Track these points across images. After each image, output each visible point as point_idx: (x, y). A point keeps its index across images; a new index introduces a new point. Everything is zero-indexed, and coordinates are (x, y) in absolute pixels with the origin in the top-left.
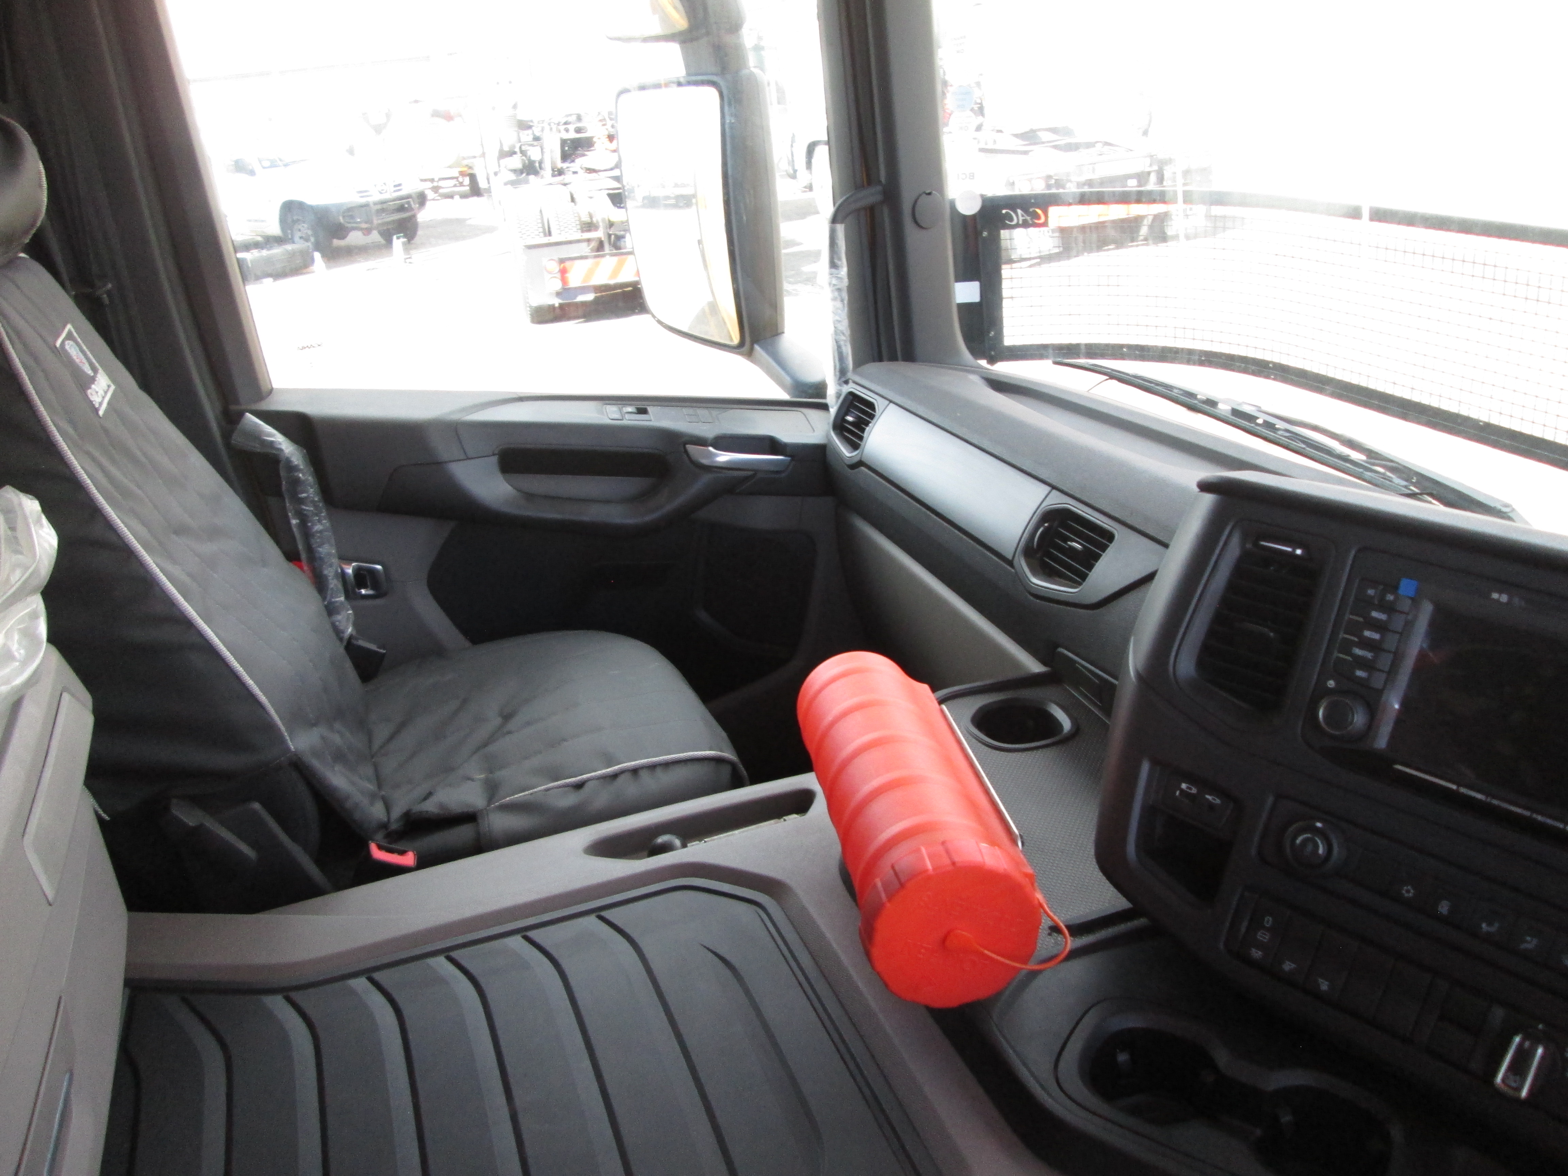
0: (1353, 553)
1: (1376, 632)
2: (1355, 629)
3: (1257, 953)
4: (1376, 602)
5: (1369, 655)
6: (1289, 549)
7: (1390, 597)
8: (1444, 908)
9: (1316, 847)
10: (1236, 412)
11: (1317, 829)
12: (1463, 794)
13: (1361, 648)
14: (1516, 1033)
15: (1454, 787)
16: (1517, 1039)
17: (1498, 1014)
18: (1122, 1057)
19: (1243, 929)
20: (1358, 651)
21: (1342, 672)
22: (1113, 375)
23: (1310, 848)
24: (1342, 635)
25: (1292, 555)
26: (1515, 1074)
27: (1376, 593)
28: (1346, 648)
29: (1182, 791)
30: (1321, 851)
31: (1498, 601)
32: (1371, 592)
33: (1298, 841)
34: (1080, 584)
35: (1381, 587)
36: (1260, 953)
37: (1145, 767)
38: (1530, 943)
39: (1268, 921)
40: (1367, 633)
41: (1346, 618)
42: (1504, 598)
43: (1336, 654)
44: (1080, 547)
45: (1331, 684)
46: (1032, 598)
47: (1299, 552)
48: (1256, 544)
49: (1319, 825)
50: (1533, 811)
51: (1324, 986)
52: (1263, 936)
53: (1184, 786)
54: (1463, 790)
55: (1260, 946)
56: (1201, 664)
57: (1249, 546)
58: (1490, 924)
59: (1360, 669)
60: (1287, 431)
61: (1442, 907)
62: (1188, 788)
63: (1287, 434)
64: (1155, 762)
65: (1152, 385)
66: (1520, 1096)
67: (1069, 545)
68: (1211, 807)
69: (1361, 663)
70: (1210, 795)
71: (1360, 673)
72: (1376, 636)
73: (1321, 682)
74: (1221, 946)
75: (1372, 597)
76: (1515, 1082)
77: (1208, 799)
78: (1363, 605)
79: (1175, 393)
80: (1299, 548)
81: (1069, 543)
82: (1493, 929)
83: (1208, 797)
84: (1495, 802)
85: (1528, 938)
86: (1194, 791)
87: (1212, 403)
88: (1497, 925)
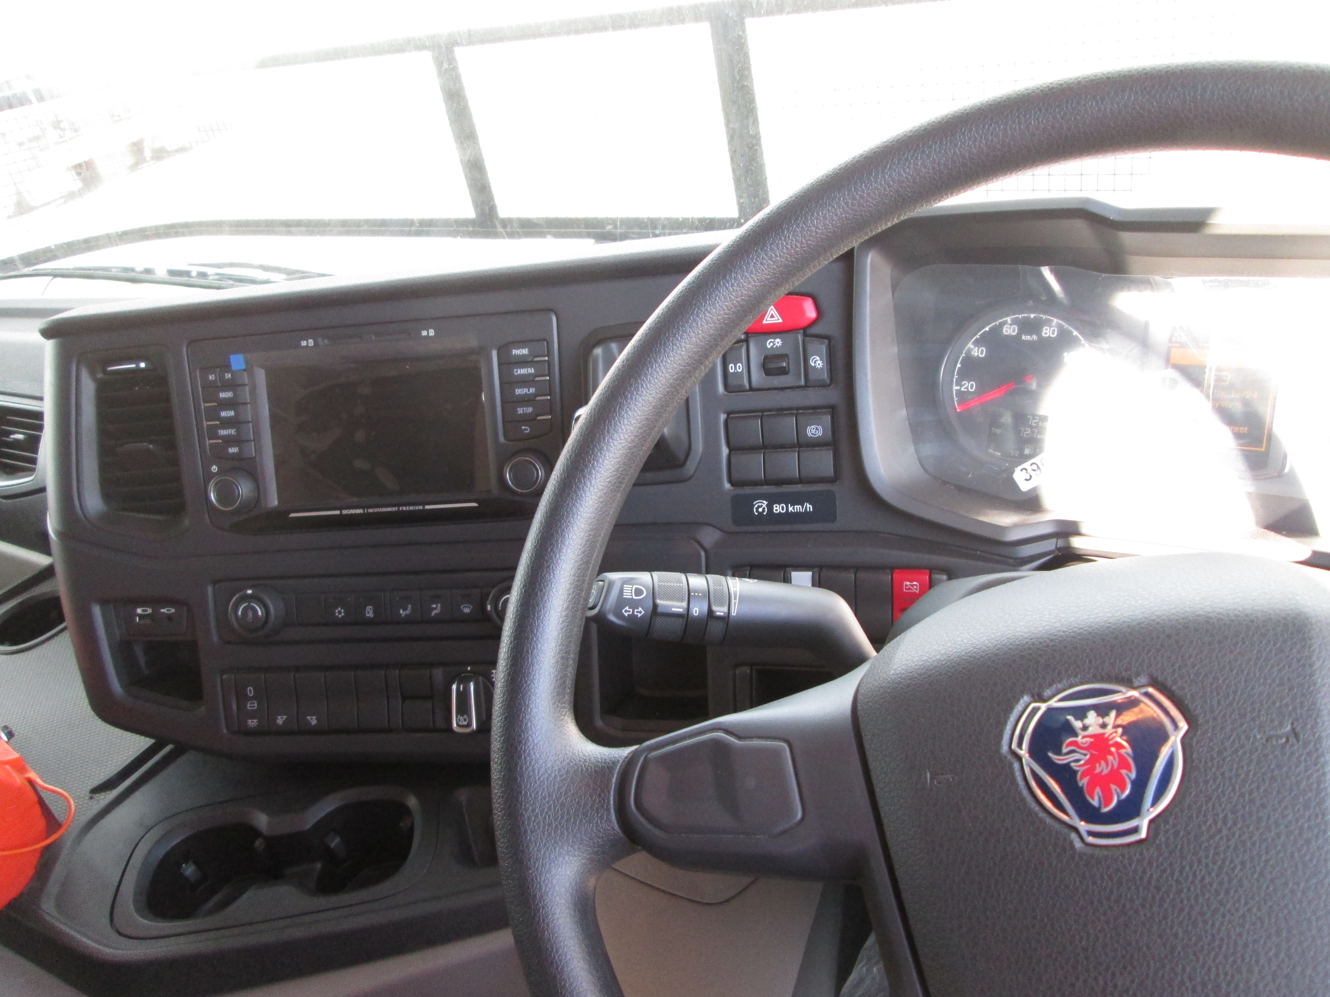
0: (185, 349)
1: (230, 410)
2: (213, 414)
3: (253, 722)
4: (220, 384)
5: (232, 432)
6: (134, 366)
7: (228, 376)
8: (369, 612)
9: (255, 611)
10: (172, 273)
11: (250, 595)
12: (347, 515)
13: (226, 428)
14: (453, 683)
15: (338, 512)
16: (454, 687)
17: (438, 674)
18: (189, 870)
19: (234, 707)
20: (223, 432)
21: (219, 455)
22: (55, 274)
23: (250, 614)
24: (205, 424)
25: (138, 370)
26: (462, 715)
27: (216, 377)
28: (212, 431)
29: (141, 616)
30: (260, 613)
31: (307, 347)
32: (212, 377)
33: (240, 613)
34: (33, 470)
35: (218, 370)
36: (255, 721)
37: (97, 611)
38: (436, 609)
39: (250, 691)
40: (224, 414)
41: (203, 407)
42: (311, 342)
43: (208, 442)
44: (22, 436)
45: (214, 468)
46: (4, 501)
47: (143, 365)
48: (105, 372)
49: (250, 592)
50: (398, 505)
51: (313, 721)
52: (252, 706)
53: (139, 611)
54: (345, 512)
55: (252, 715)
56: (107, 496)
57: (100, 376)
58: (405, 609)
59: (232, 446)
60: (217, 274)
61: (368, 612)
62: (143, 611)
63: (217, 277)
64: (103, 602)
65: (92, 271)
66: (473, 729)
67: (12, 438)
68: (169, 617)
69: (229, 441)
70: (164, 608)
71: (233, 450)
72: (231, 413)
73: (206, 469)
74: (225, 731)
75: (215, 381)
76: (465, 720)
77: (164, 613)
78: (211, 390)
79: (114, 272)
80: (142, 361)
81: (12, 436)
82: (408, 612)
83: (162, 610)
84: (371, 510)
85: (434, 606)
86: (149, 611)
87: (148, 271)
88: (410, 606)
